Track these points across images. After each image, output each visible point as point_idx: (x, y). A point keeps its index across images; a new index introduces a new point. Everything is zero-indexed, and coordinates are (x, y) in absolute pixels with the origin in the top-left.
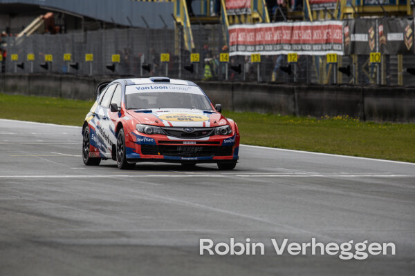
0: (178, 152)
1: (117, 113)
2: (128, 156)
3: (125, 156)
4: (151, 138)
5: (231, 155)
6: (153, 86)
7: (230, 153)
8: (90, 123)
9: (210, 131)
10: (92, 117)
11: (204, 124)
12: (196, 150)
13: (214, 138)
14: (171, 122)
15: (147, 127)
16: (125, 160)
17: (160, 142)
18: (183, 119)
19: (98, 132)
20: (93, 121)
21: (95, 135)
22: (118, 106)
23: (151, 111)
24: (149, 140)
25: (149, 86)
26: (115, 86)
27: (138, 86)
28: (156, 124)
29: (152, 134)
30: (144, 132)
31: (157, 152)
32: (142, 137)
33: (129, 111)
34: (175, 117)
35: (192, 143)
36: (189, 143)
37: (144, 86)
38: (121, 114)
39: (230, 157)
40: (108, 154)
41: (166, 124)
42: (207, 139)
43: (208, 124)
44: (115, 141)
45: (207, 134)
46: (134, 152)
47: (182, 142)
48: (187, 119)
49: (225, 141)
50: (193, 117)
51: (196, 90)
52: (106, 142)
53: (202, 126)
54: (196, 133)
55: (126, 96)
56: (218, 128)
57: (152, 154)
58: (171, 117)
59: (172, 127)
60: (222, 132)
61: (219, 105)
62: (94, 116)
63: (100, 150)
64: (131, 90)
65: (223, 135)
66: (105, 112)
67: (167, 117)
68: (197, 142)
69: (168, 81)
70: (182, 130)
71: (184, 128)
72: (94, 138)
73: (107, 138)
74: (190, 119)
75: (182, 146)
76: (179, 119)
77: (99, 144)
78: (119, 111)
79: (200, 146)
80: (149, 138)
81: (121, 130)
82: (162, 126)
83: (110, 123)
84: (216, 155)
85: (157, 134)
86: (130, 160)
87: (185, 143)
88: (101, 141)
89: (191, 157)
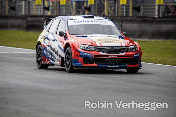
0: (106, 62)
1: (63, 37)
2: (74, 65)
3: (72, 64)
4: (89, 54)
5: (138, 64)
6: (85, 20)
7: (137, 63)
8: (43, 43)
9: (125, 49)
10: (43, 39)
11: (121, 44)
12: (117, 61)
13: (128, 53)
14: (101, 43)
15: (86, 46)
16: (72, 66)
17: (95, 56)
18: (108, 42)
19: (48, 48)
20: (44, 42)
21: (47, 50)
22: (64, 32)
23: (86, 36)
24: (88, 55)
25: (82, 20)
26: (59, 20)
27: (75, 20)
28: (92, 44)
29: (89, 51)
30: (84, 50)
31: (93, 63)
32: (83, 53)
33: (72, 36)
34: (103, 40)
35: (115, 57)
36: (113, 57)
37: (79, 20)
38: (66, 38)
39: (137, 65)
40: (57, 62)
41: (99, 45)
42: (124, 54)
43: (124, 45)
44: (63, 55)
45: (123, 51)
46: (78, 62)
47: (108, 56)
48: (110, 42)
49: (135, 55)
50: (114, 40)
51: (110, 23)
52: (55, 55)
53: (120, 45)
54: (117, 50)
55: (68, 27)
56: (130, 47)
57: (89, 63)
58: (100, 40)
59: (102, 46)
60: (132, 50)
61: (126, 32)
62: (45, 39)
63: (50, 60)
64: (71, 23)
65: (133, 52)
66: (54, 36)
67: (98, 40)
68: (118, 56)
69: (93, 17)
70: (108, 48)
71: (110, 47)
72: (45, 52)
73: (57, 53)
74: (112, 42)
75: (108, 58)
76: (105, 41)
77: (50, 56)
78: (65, 36)
79: (119, 59)
80: (88, 53)
81: (68, 48)
82: (96, 46)
83: (59, 43)
84: (129, 64)
85: (92, 50)
86: (75, 67)
87: (110, 57)
88: (52, 55)
89: (114, 65)
